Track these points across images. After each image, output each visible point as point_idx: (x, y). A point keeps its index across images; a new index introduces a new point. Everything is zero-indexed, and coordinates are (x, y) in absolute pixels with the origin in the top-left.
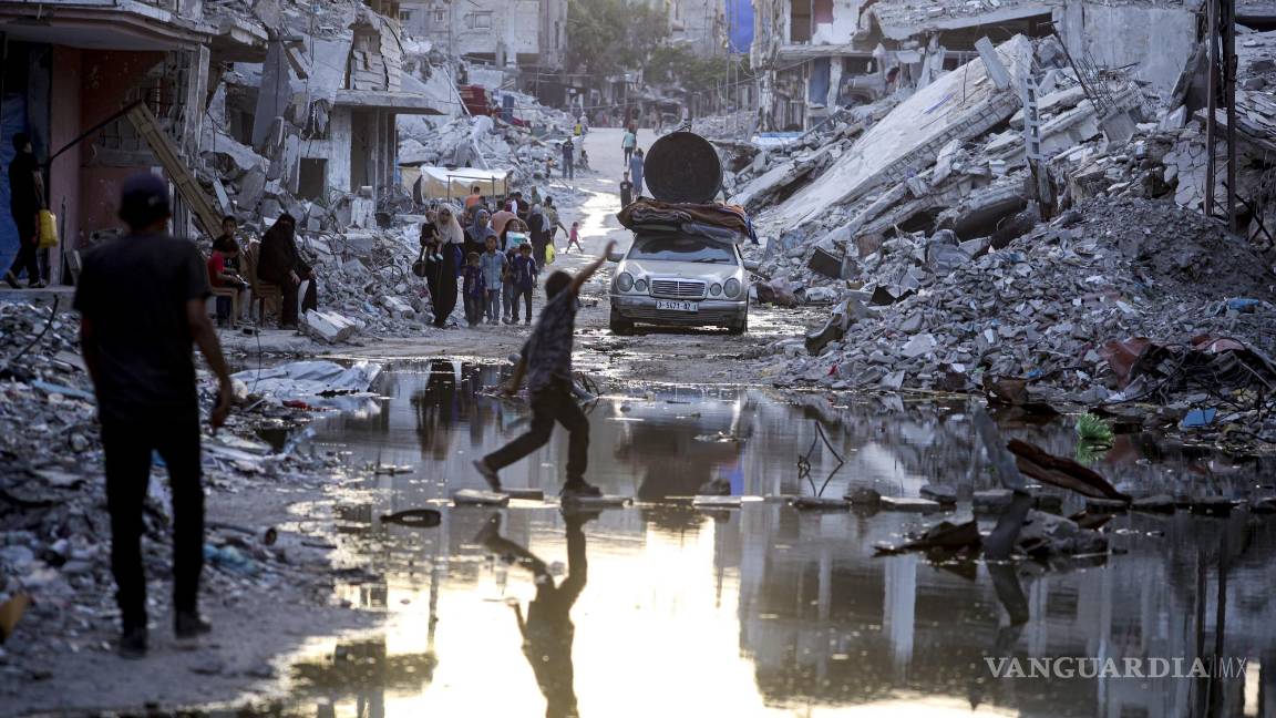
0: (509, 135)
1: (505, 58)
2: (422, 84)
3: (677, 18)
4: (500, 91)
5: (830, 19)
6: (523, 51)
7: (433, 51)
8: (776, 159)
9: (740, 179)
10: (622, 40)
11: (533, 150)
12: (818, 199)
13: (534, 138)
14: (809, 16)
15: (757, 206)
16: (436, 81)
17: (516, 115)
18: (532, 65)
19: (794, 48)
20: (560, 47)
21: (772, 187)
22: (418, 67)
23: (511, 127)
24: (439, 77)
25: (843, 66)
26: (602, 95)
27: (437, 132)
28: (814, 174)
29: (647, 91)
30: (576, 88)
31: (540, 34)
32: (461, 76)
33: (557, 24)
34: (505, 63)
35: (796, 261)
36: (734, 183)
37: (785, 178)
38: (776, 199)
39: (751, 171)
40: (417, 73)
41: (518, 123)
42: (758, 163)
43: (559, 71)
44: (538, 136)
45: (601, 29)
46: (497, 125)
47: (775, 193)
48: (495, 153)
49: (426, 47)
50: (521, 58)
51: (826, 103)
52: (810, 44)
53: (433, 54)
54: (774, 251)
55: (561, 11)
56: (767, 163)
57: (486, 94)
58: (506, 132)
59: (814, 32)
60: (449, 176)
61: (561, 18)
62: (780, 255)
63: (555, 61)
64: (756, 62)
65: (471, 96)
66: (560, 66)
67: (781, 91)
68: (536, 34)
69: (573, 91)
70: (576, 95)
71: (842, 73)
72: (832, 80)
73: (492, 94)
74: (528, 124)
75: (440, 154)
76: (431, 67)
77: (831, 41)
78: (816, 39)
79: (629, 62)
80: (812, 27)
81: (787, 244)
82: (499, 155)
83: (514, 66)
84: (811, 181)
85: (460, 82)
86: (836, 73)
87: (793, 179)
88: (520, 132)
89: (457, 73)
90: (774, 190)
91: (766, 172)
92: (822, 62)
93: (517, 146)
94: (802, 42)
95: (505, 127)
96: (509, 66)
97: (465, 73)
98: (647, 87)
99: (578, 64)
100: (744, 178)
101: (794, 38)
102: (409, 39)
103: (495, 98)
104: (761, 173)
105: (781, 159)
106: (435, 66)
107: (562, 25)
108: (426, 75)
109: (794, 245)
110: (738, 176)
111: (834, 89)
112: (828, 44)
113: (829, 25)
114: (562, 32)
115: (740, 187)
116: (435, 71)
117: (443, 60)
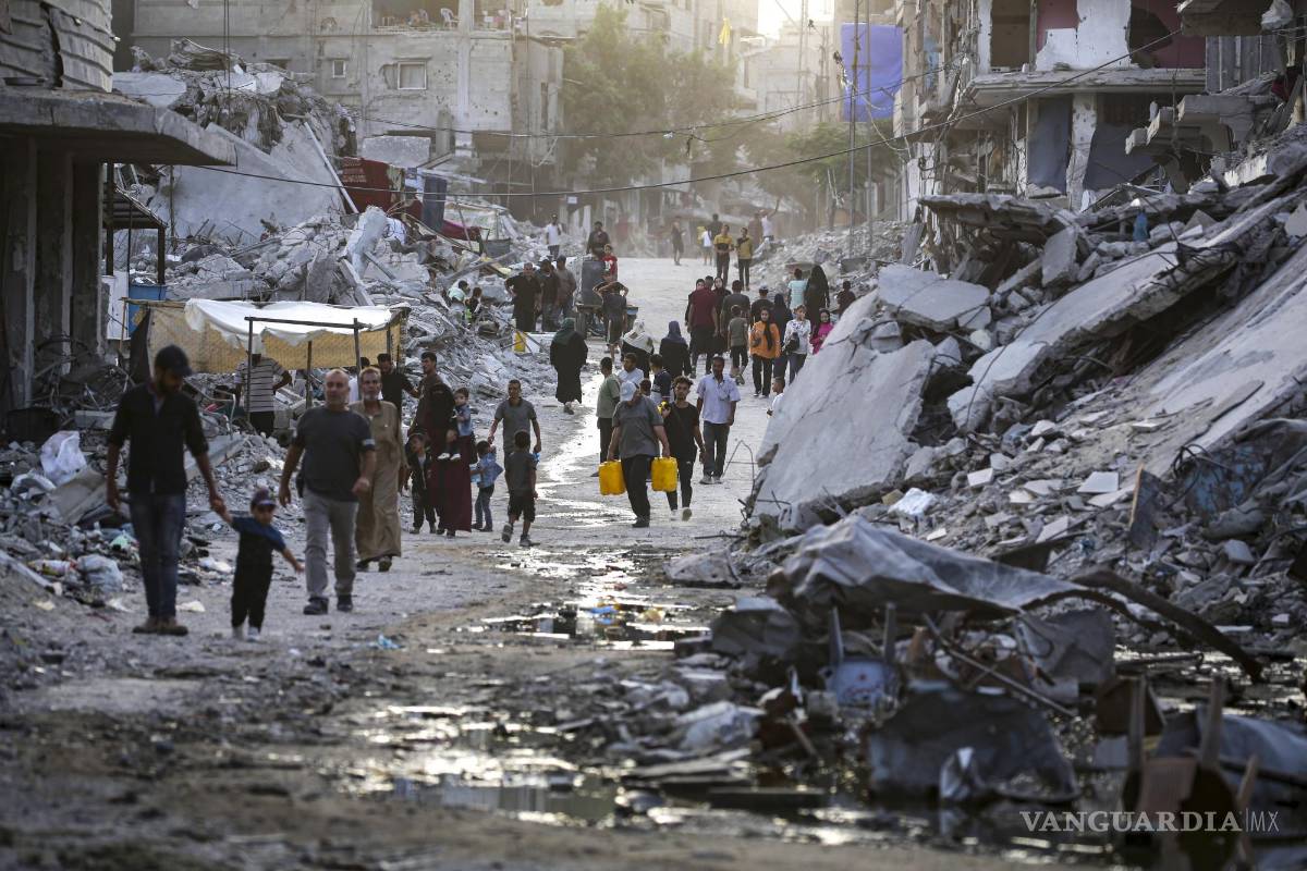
0: (436, 253)
1: (452, 140)
2: (259, 152)
3: (746, 86)
4: (419, 171)
5: (1072, 20)
6: (483, 128)
7: (286, 90)
8: (1104, 246)
9: (1004, 304)
10: (654, 115)
11: (483, 283)
12: (1270, 356)
13: (485, 259)
14: (1026, 20)
15: (1062, 381)
16: (290, 148)
17: (449, 215)
18: (501, 156)
19: (999, 78)
20: (551, 126)
21: (1109, 323)
22: (253, 120)
23: (440, 238)
24: (298, 141)
25: (1098, 110)
26: (622, 210)
27: (279, 242)
28: (1235, 281)
29: (698, 205)
30: (578, 195)
31: (513, 97)
32: (342, 141)
33: (544, 87)
34: (453, 147)
35: (1236, 549)
36: (987, 316)
37: (1147, 297)
38: (1119, 357)
39: (1035, 280)
40: (252, 133)
41: (454, 232)
42: (1056, 259)
43: (548, 168)
44: (493, 255)
45: (621, 97)
46: (412, 235)
47: (1117, 342)
48: (397, 283)
49: (272, 82)
50: (482, 139)
51: (1063, 187)
52: (1032, 68)
53: (286, 98)
54: (1159, 518)
55: (552, 67)
56: (1081, 258)
57: (391, 175)
58: (430, 248)
59: (1039, 49)
60: (251, 320)
61: (552, 78)
62: (1179, 532)
63: (541, 151)
64: (907, 122)
65: (362, 179)
66: (548, 158)
67: (958, 173)
68: (506, 97)
69: (573, 200)
70: (579, 206)
71: (1098, 125)
72: (1076, 140)
73: (403, 173)
74: (475, 233)
75: (272, 282)
76: (282, 122)
77: (1073, 63)
78: (1043, 61)
79: (669, 154)
80: (1032, 36)
81: (1202, 495)
82: (405, 287)
83: (469, 154)
84: (1228, 305)
85: (341, 152)
86: (1084, 126)
87: (1171, 299)
88: (458, 250)
89: (336, 137)
90: (1114, 333)
91: (1079, 283)
92: (1054, 106)
93: (452, 274)
94: (1015, 67)
95: (428, 238)
96: (458, 153)
97: (350, 136)
98: (699, 198)
99: (581, 155)
100: (1016, 300)
101: (997, 62)
102: (237, 68)
103: (408, 182)
104: (1063, 286)
105: (1120, 246)
106: (289, 120)
107: (553, 89)
108: (271, 137)
109: (1226, 500)
110: (997, 297)
111: (1080, 157)
112: (1067, 68)
113: (1071, 31)
114: (553, 100)
115: (1004, 327)
116: (289, 131)
117: (305, 109)
